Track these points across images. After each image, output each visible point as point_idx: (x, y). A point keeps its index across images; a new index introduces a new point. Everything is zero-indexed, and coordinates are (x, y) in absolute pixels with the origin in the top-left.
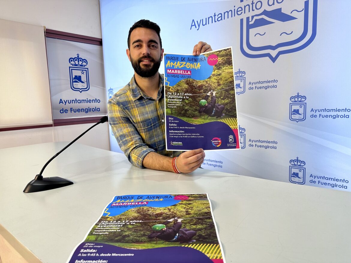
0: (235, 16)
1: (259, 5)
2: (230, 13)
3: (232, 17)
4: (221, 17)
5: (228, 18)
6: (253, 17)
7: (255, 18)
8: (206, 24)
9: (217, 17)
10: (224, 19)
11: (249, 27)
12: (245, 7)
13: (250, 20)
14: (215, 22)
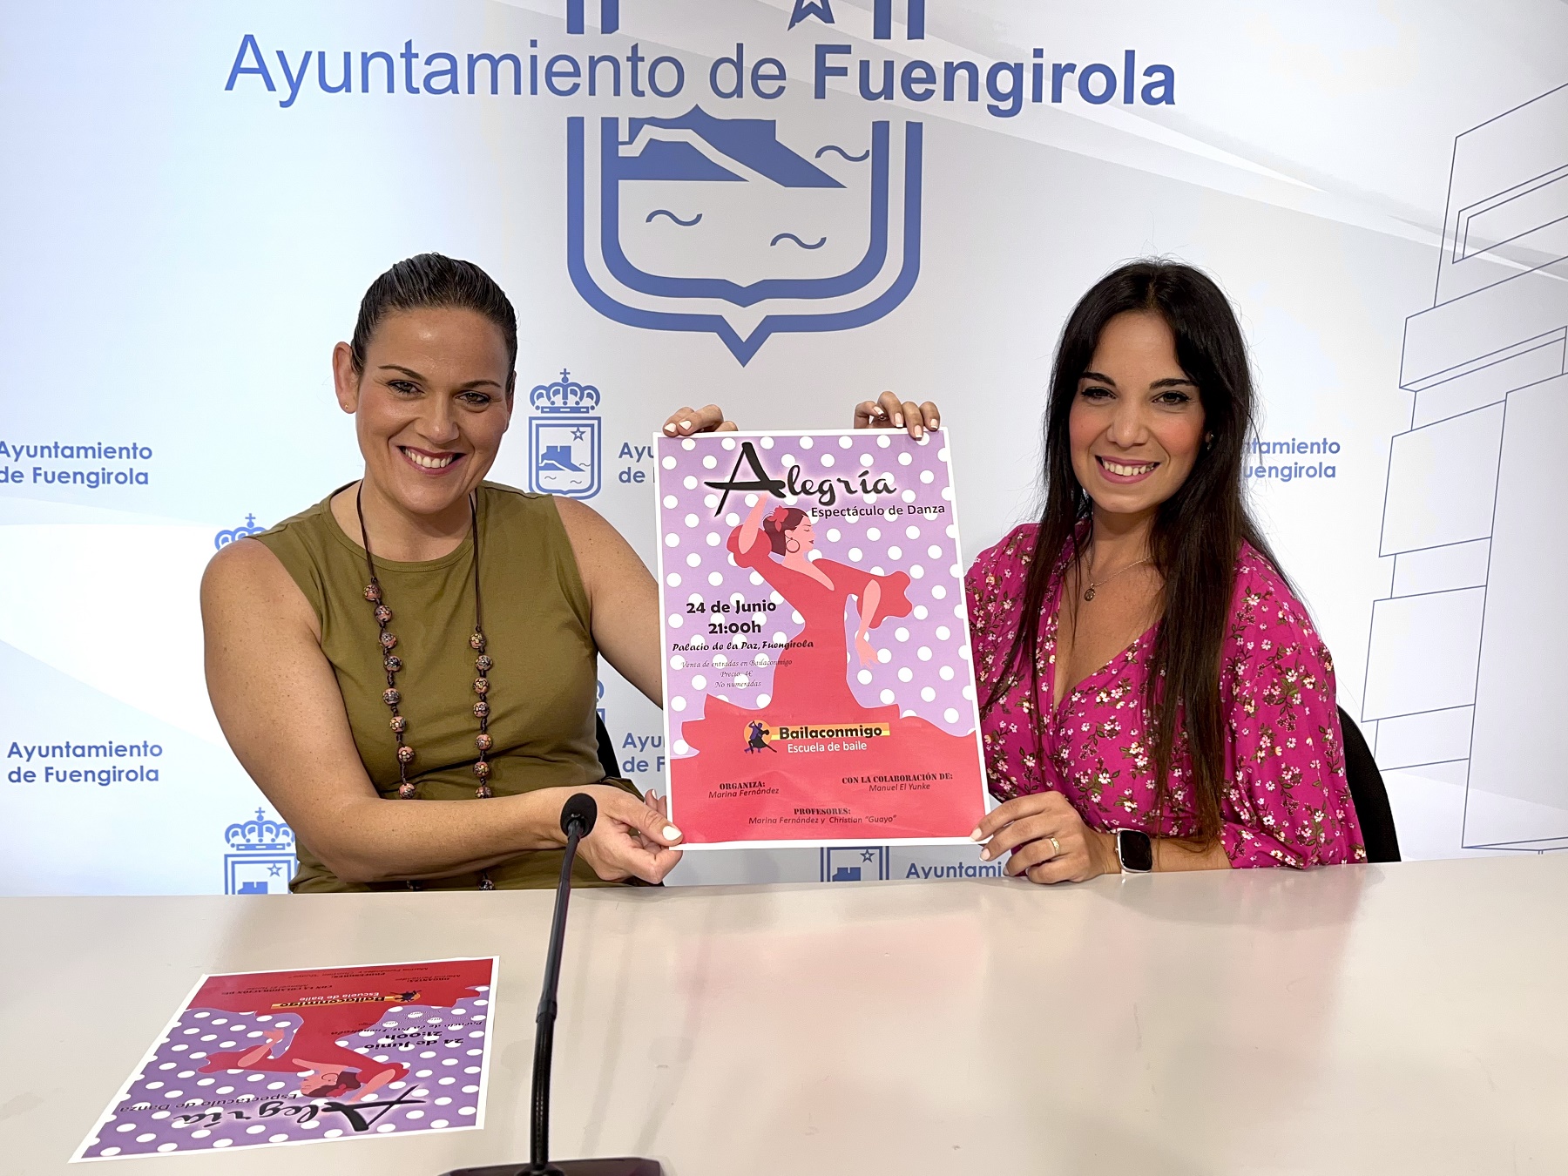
0: (534, 91)
1: (666, 77)
2: (506, 68)
3: (518, 91)
4: (450, 74)
5: (494, 91)
6: (635, 125)
7: (648, 133)
8: (346, 85)
9: (420, 70)
10: (471, 90)
11: (616, 167)
12: (593, 63)
13: (623, 134)
14: (412, 90)
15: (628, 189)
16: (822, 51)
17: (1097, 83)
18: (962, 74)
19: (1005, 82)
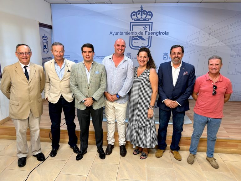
1: (136, 34)
2: (126, 33)
4: (123, 34)
6: (134, 37)
7: (135, 37)
8: (117, 34)
9: (121, 33)
11: (132, 39)
12: (131, 33)
15: (133, 41)
16: (146, 32)
17: (163, 33)
18: (154, 33)
19: (157, 33)
